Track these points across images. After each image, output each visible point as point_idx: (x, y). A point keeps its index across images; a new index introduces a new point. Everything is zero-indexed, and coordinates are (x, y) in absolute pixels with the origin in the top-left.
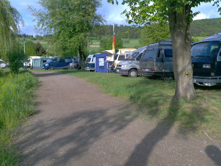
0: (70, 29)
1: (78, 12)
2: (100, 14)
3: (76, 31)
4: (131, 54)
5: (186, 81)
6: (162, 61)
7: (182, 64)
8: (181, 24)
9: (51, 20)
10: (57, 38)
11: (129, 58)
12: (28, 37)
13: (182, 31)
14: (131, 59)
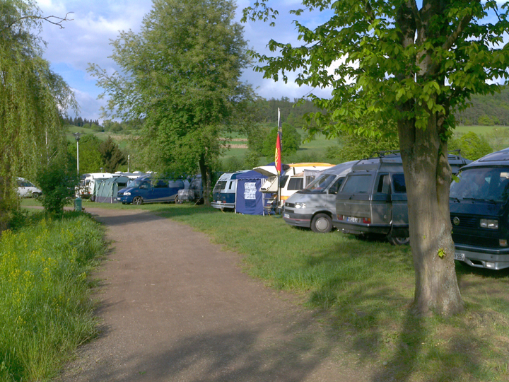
0: (182, 117)
1: (200, 80)
2: (248, 83)
3: (195, 121)
4: (317, 176)
5: (440, 270)
6: (388, 200)
7: (430, 234)
8: (426, 144)
9: (139, 96)
10: (152, 136)
11: (313, 187)
12: (87, 124)
13: (429, 159)
14: (316, 189)
